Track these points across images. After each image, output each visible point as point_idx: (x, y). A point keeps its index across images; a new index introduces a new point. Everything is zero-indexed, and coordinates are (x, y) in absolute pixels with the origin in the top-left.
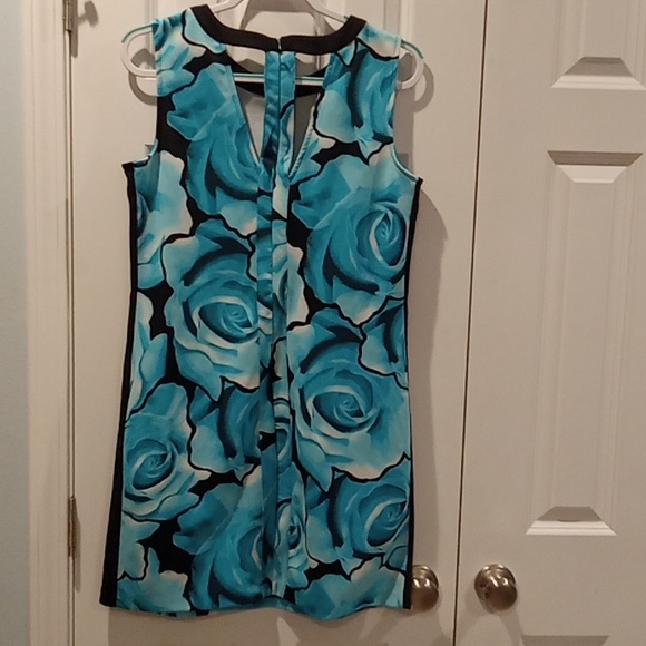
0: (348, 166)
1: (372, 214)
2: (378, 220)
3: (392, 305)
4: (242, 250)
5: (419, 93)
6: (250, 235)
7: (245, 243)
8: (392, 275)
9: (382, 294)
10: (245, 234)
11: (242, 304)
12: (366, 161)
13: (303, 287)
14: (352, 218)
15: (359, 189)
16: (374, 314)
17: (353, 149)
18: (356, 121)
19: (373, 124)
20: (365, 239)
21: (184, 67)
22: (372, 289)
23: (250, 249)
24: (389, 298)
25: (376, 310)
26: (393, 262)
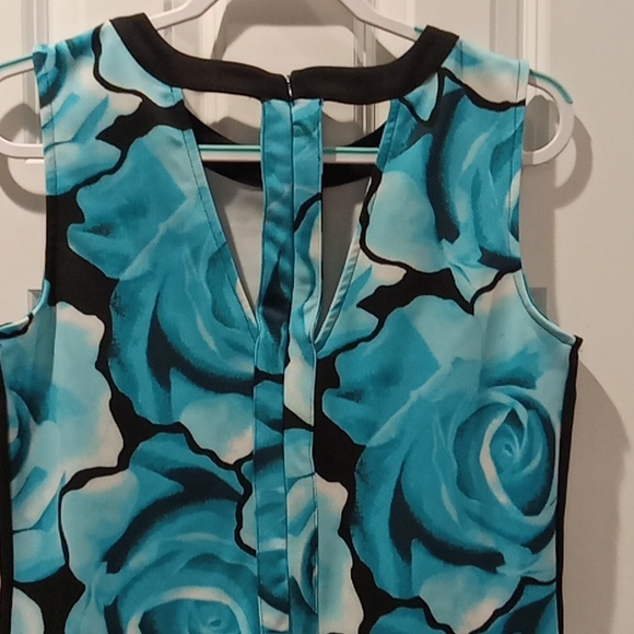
0: (430, 316)
1: (484, 411)
2: (497, 422)
3: (532, 595)
4: (224, 491)
5: (564, 171)
6: (240, 462)
7: (230, 478)
8: (531, 535)
9: (511, 573)
10: (230, 459)
11: (226, 600)
12: (468, 307)
13: (349, 563)
14: (445, 421)
15: (457, 362)
16: (497, 613)
17: (441, 284)
18: (445, 228)
19: (479, 234)
20: (471, 461)
21: (99, 137)
22: (489, 562)
23: (241, 490)
24: (526, 581)
25: (499, 604)
26: (533, 509)
